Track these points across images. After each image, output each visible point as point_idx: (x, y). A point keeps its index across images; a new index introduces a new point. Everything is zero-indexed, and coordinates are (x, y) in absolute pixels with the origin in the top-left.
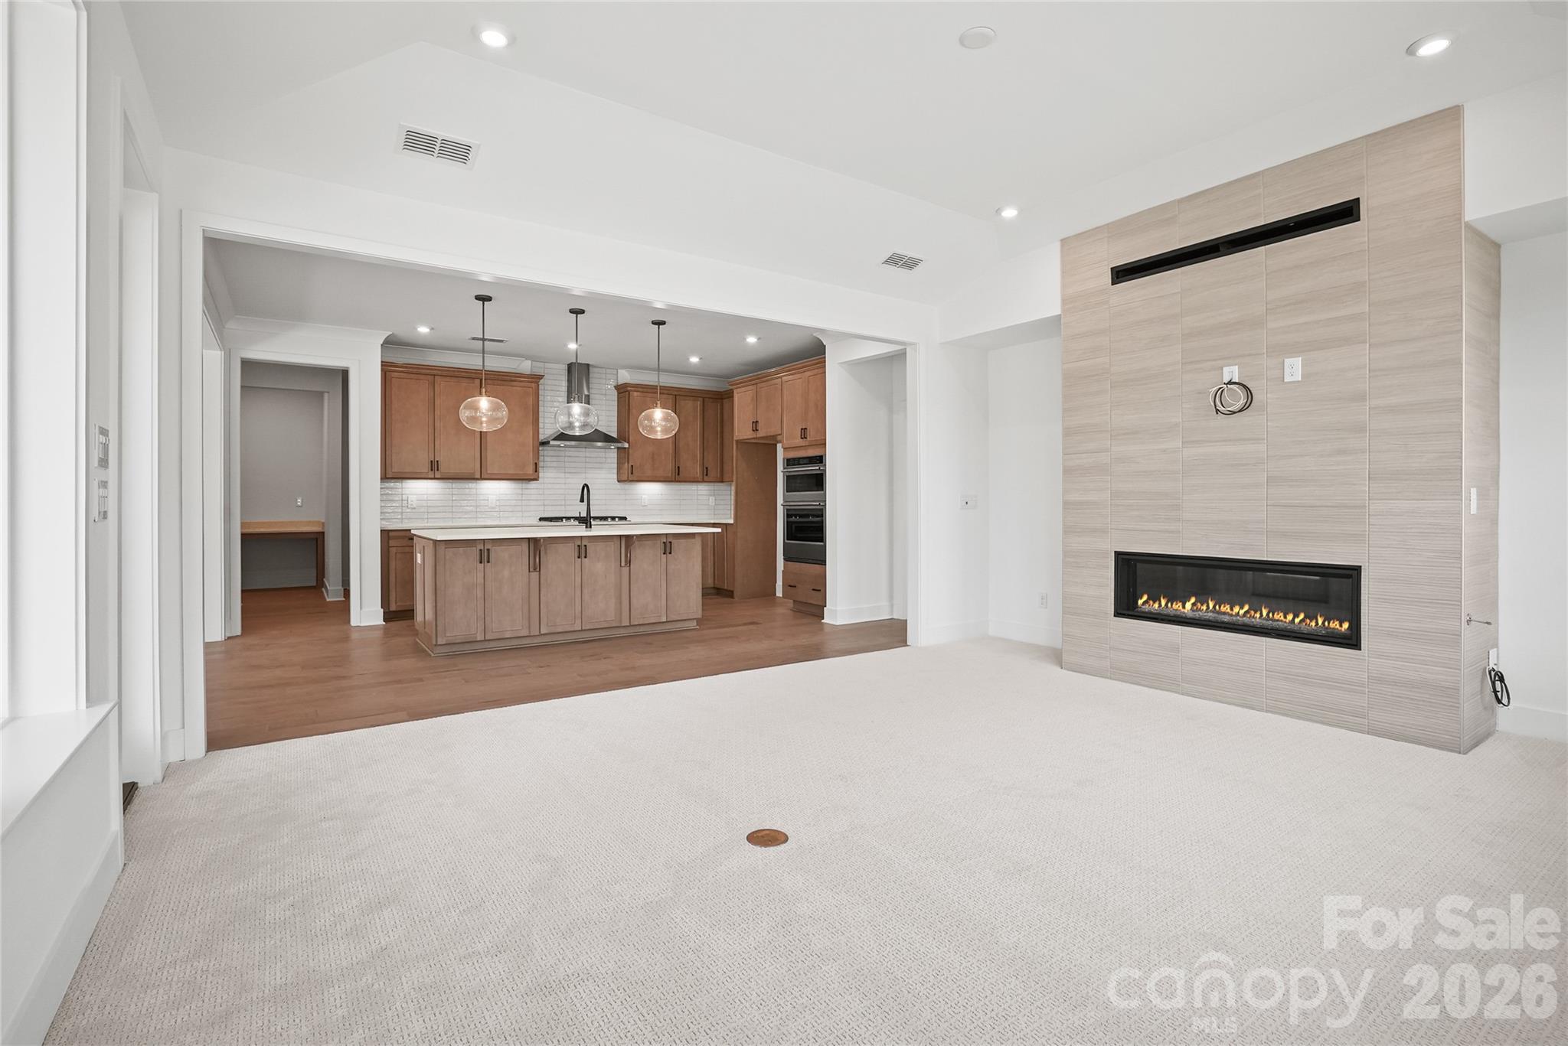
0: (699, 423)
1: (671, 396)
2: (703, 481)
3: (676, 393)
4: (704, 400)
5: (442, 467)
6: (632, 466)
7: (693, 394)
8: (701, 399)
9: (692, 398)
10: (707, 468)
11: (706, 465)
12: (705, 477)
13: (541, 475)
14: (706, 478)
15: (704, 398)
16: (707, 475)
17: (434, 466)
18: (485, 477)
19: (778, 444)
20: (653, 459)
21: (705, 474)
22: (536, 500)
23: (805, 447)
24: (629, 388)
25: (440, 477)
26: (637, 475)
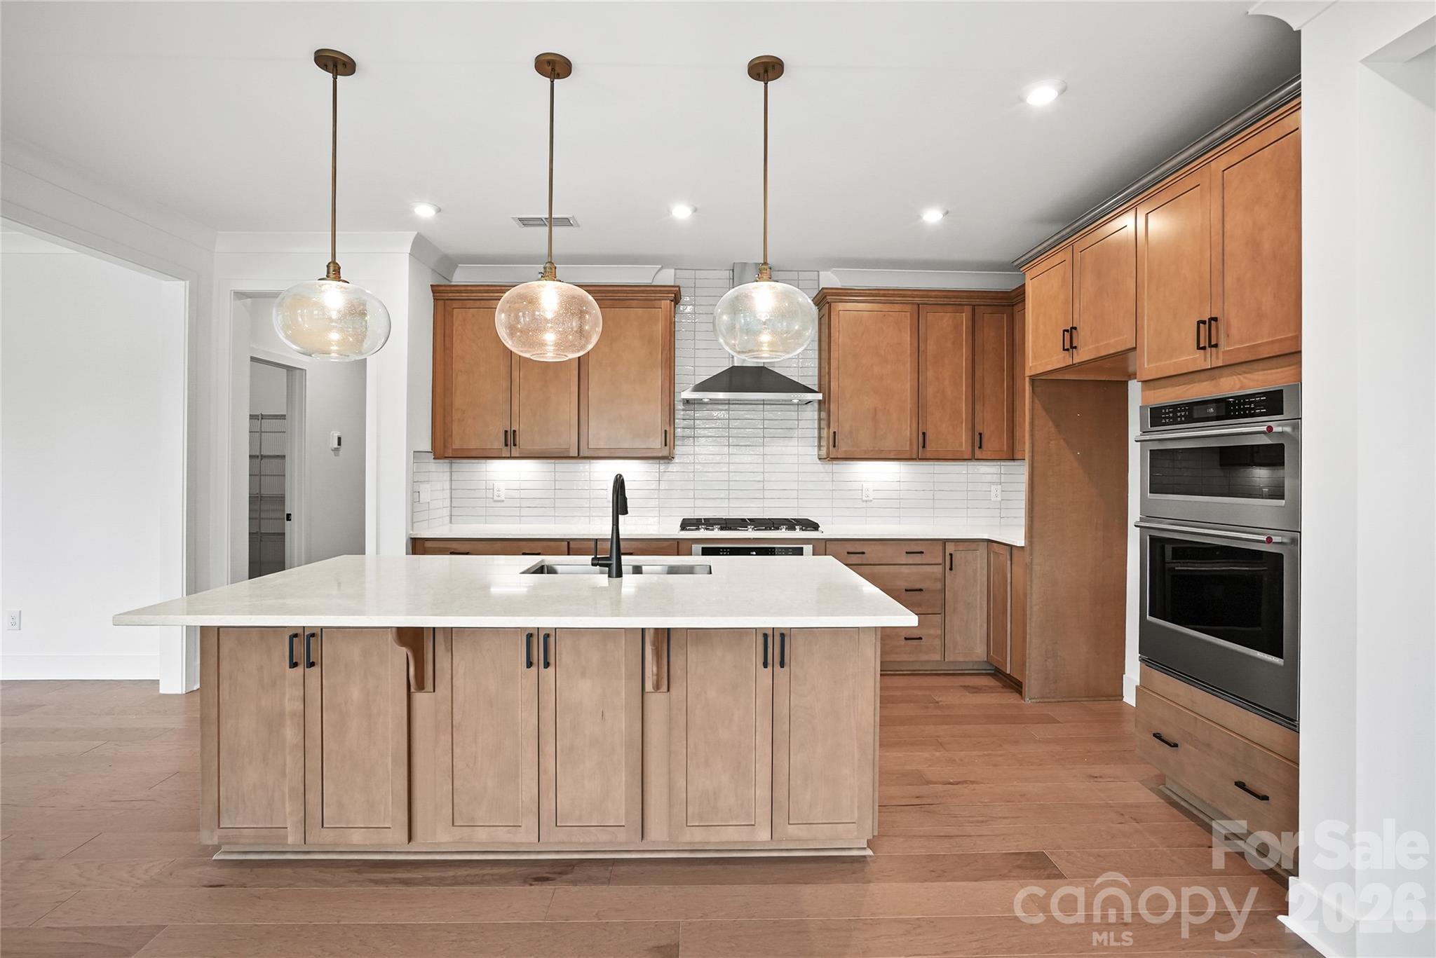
0: (965, 352)
1: (908, 308)
2: (973, 458)
3: (917, 300)
4: (974, 310)
5: (522, 439)
6: (835, 433)
7: (952, 301)
8: (968, 309)
9: (950, 308)
10: (980, 434)
11: (979, 428)
12: (977, 450)
13: (678, 450)
14: (978, 453)
15: (974, 306)
16: (980, 447)
17: (510, 439)
18: (586, 454)
19: (1129, 382)
20: (875, 419)
21: (977, 444)
22: (682, 490)
23: (1211, 372)
24: (828, 297)
25: (518, 455)
26: (844, 449)
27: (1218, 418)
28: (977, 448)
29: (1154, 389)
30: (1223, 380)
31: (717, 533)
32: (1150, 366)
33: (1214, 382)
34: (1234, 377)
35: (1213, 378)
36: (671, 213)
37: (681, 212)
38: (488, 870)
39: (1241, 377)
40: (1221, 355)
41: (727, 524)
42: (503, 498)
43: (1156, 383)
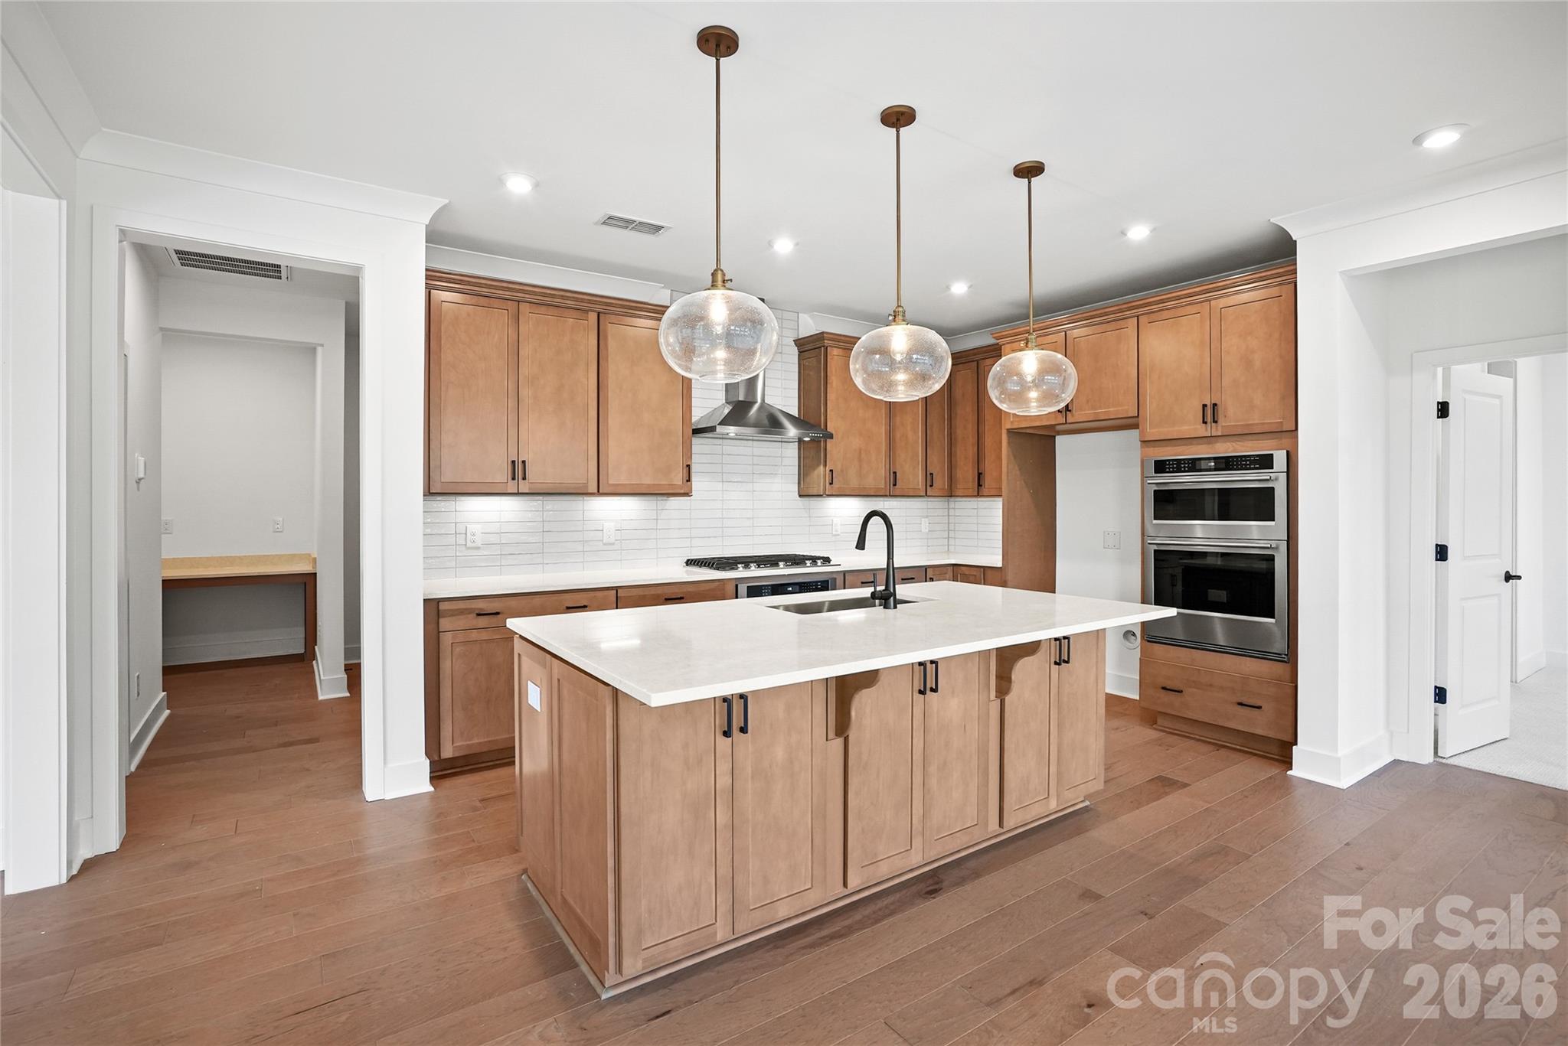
2: (925, 495)
5: (532, 474)
6: (831, 471)
10: (931, 475)
11: (930, 470)
13: (695, 485)
16: (931, 486)
17: (517, 471)
18: (604, 491)
19: (1057, 437)
20: (860, 460)
21: (929, 483)
22: (679, 529)
23: (1210, 439)
24: (826, 341)
25: (527, 491)
26: (838, 486)
27: (1216, 469)
28: (928, 487)
29: (1154, 447)
30: (1218, 444)
31: (754, 572)
32: (1152, 431)
33: (1210, 446)
34: (1228, 444)
35: (1209, 443)
36: (773, 247)
37: (784, 246)
38: (880, 904)
39: (1234, 444)
40: (1220, 428)
41: (771, 561)
42: (479, 543)
43: (1157, 443)
